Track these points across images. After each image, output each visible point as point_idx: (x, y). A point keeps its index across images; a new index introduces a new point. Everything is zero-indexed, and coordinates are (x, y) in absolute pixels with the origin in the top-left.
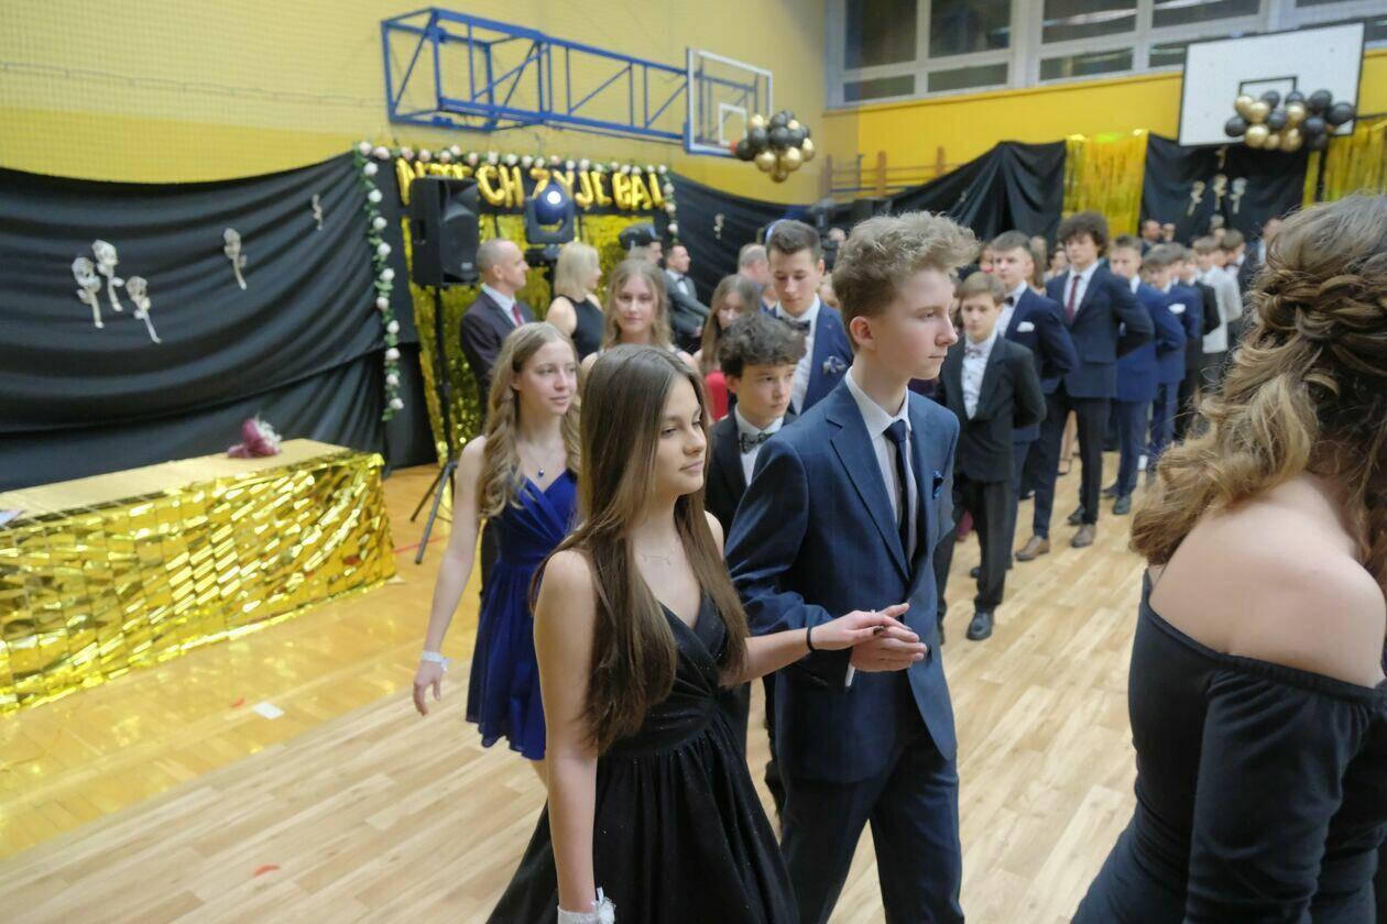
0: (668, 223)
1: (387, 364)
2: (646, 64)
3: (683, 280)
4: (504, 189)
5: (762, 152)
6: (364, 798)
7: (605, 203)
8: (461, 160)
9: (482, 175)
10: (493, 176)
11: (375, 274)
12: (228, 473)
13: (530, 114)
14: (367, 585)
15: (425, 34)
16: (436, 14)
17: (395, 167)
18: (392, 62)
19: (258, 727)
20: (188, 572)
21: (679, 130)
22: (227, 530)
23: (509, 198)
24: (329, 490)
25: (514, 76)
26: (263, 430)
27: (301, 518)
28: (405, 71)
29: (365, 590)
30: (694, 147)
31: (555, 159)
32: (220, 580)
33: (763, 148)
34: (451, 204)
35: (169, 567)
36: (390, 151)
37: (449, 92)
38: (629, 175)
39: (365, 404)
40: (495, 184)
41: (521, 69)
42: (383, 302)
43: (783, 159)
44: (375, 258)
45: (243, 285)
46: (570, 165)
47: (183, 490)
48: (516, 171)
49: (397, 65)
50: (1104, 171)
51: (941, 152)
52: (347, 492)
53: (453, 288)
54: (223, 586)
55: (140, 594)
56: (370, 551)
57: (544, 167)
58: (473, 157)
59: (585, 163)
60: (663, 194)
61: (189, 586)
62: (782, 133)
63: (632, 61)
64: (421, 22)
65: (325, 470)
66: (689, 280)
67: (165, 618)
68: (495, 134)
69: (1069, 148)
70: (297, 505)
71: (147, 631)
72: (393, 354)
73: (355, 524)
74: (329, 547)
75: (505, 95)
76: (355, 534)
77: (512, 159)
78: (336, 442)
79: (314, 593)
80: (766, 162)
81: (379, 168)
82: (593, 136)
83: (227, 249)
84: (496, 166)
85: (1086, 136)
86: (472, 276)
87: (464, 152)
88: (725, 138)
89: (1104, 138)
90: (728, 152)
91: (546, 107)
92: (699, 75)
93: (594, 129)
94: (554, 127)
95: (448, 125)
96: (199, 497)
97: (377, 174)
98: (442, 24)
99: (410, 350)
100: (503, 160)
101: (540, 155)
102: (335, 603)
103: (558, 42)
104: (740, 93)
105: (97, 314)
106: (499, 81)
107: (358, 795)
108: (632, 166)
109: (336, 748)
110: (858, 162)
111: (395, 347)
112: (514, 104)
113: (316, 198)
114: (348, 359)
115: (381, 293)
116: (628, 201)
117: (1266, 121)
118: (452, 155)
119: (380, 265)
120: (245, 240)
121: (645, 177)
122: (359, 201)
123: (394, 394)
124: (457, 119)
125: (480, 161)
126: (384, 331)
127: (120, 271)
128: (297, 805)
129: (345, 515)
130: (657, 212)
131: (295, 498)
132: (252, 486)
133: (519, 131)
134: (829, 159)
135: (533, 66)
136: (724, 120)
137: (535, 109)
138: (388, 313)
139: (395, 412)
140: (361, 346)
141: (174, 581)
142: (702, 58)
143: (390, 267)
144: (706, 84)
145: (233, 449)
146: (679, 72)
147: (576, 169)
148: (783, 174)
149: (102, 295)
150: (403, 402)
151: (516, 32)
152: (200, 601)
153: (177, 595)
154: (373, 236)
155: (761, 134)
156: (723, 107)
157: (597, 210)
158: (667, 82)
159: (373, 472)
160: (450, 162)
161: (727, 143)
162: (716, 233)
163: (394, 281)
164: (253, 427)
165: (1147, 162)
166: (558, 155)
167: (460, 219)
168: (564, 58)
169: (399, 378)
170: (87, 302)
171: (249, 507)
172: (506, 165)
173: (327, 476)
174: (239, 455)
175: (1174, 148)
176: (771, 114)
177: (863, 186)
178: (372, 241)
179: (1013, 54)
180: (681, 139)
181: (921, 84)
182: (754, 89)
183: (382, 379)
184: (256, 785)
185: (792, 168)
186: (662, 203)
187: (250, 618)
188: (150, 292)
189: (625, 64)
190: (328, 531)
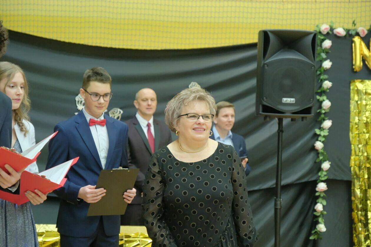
1: (317, 194)
17: (352, 42)
36: (347, 30)
42: (319, 145)
72: (322, 187)
97: (332, 47)
111: (325, 181)
115: (320, 139)
119: (322, 116)
123: (320, 219)
138: (322, 153)
150: (326, 228)
154: (320, 94)
163: (330, 129)
169: (324, 206)
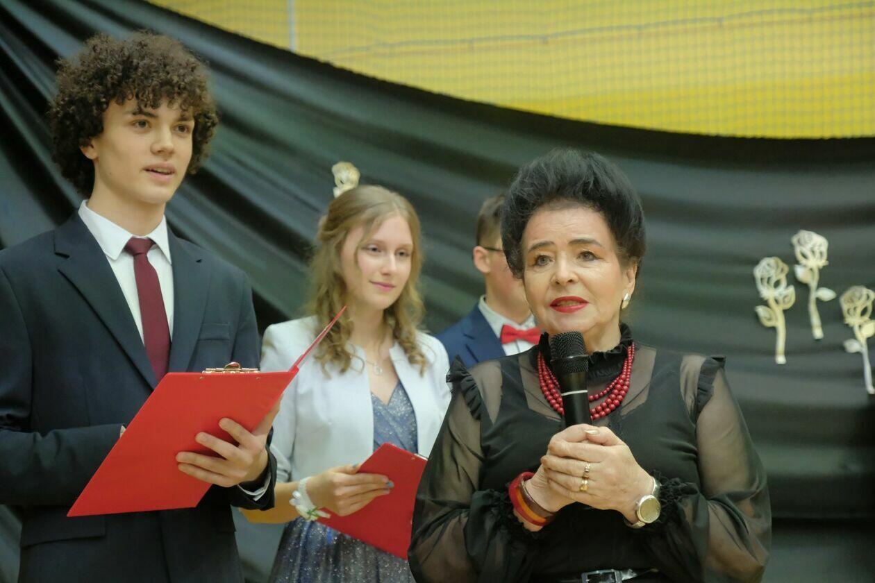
105: (781, 346)
127: (826, 278)
149: (797, 315)
170: (768, 324)
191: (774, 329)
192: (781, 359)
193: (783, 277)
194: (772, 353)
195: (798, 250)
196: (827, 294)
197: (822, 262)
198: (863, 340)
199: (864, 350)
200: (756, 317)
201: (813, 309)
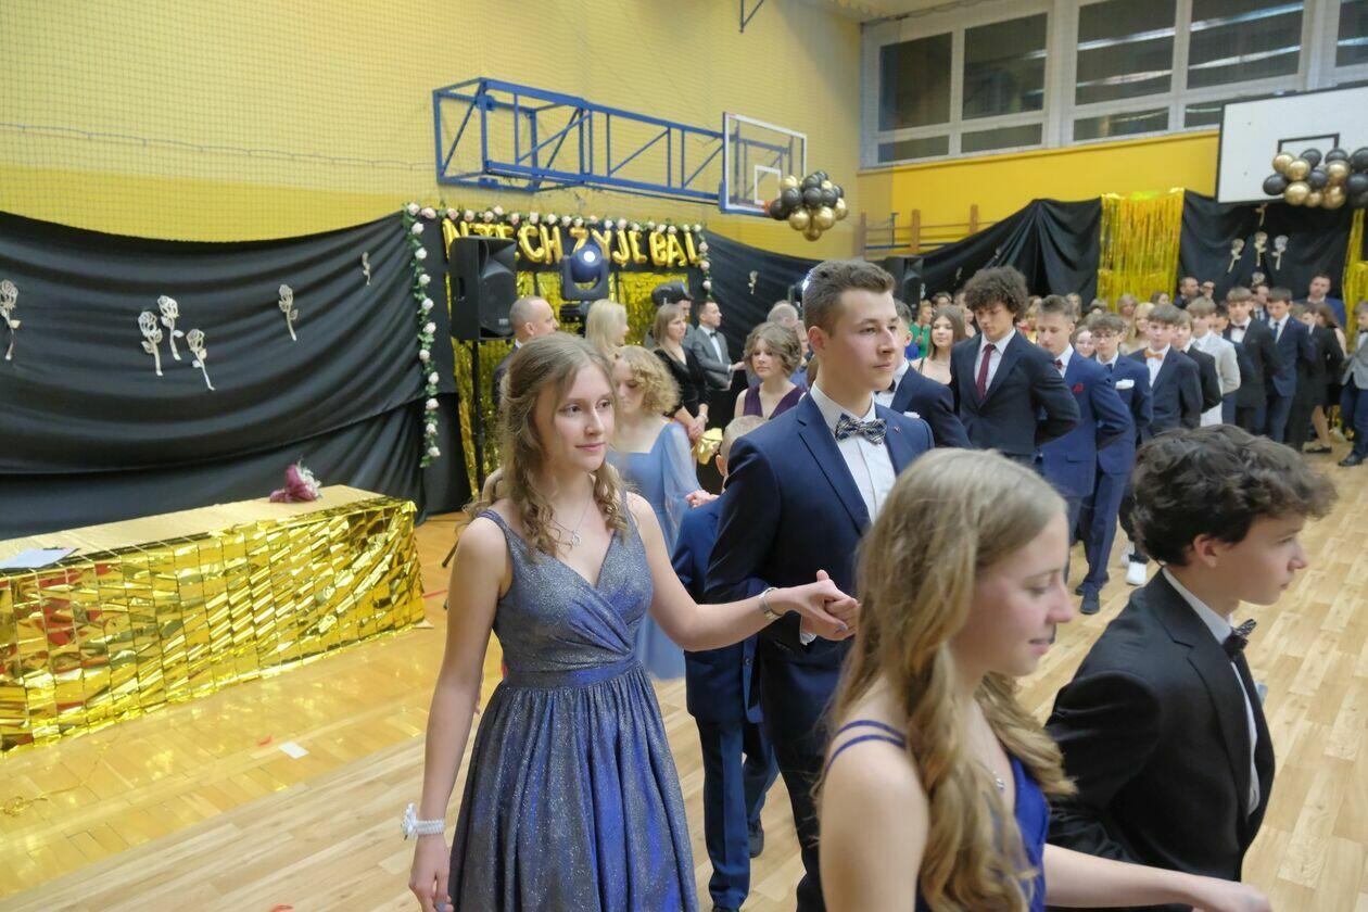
0: (704, 280)
1: (426, 413)
2: (684, 129)
3: (715, 334)
4: (545, 248)
5: (795, 211)
6: (379, 841)
7: (640, 260)
8: (504, 219)
9: (523, 234)
10: (534, 234)
11: (420, 328)
12: (269, 517)
13: (573, 176)
14: (397, 629)
15: (474, 102)
16: (484, 84)
17: (441, 226)
18: (442, 129)
19: (282, 766)
20: (225, 611)
21: (715, 191)
22: (265, 572)
23: (549, 256)
24: (364, 535)
25: (557, 141)
26: (304, 476)
27: (335, 562)
28: (454, 137)
29: (394, 634)
30: (729, 206)
31: (594, 219)
32: (257, 620)
33: (797, 207)
34: (490, 262)
35: (209, 606)
36: (437, 211)
37: (494, 157)
38: (665, 233)
39: (404, 452)
40: (536, 242)
41: (564, 134)
42: (425, 354)
43: (816, 217)
44: (419, 312)
45: (294, 337)
46: (608, 224)
47: (225, 532)
48: (556, 230)
49: (447, 132)
50: (1141, 230)
51: (974, 210)
52: (381, 537)
53: (492, 342)
54: (260, 625)
55: (181, 631)
56: (401, 595)
57: (583, 226)
58: (515, 217)
59: (622, 223)
60: (698, 252)
61: (226, 625)
62: (816, 193)
63: (670, 125)
64: (471, 91)
65: (361, 516)
66: (720, 335)
67: (202, 655)
68: (537, 194)
69: (1105, 208)
70: (333, 549)
71: (184, 668)
72: (433, 403)
73: (386, 568)
74: (360, 590)
75: (548, 160)
76: (387, 578)
77: (552, 219)
78: (374, 489)
79: (345, 635)
80: (800, 221)
81: (424, 227)
82: (632, 196)
83: (280, 302)
84: (537, 225)
85: (1121, 194)
86: (508, 331)
87: (507, 213)
88: (759, 198)
89: (1138, 197)
90: (762, 211)
91: (587, 170)
92: (735, 138)
93: (632, 190)
94: (594, 188)
95: (493, 186)
96: (240, 539)
97: (423, 232)
98: (489, 93)
99: (449, 401)
100: (544, 219)
101: (580, 214)
102: (365, 645)
103: (600, 109)
104: (776, 154)
105: (158, 365)
106: (542, 145)
107: (373, 839)
108: (668, 226)
109: (358, 789)
110: (893, 220)
111: (434, 397)
112: (557, 166)
113: (365, 256)
114: (389, 408)
115: (424, 346)
116: (663, 258)
117: (1305, 179)
118: (495, 214)
119: (423, 318)
120: (296, 296)
121: (680, 235)
122: (406, 259)
123: (432, 442)
124: (502, 181)
125: (522, 220)
126: (425, 381)
127: (179, 324)
128: (313, 845)
129: (379, 559)
130: (692, 270)
131: (331, 542)
132: (291, 529)
133: (560, 192)
134: (863, 217)
135: (574, 132)
136: (759, 181)
137: (577, 172)
138: (429, 363)
139: (431, 458)
140: (400, 397)
141: (212, 620)
142: (738, 121)
143: (432, 321)
144: (742, 146)
145: (276, 493)
146: (715, 135)
147: (614, 228)
148: (816, 232)
149: (164, 346)
150: (440, 450)
151: (559, 100)
152: (237, 639)
153: (215, 633)
154: (418, 291)
155: (795, 194)
156: (758, 168)
157: (633, 267)
158: (706, 144)
159: (406, 518)
160: (492, 222)
161: (762, 203)
162: (750, 288)
163: (435, 334)
164: (296, 472)
165: (1184, 218)
166: (595, 215)
167: (497, 277)
168: (605, 123)
169: (437, 427)
170: (149, 352)
171: (286, 551)
172: (546, 224)
173: (363, 522)
174: (280, 499)
175: (1211, 205)
176: (805, 175)
177: (896, 243)
178: (416, 295)
179: (1047, 115)
180: (716, 199)
181: (955, 145)
182: (788, 151)
183: (422, 428)
184: (277, 824)
185: (824, 227)
186: (696, 260)
187: (281, 659)
188: (207, 343)
189: (665, 129)
190: (361, 575)
191: (153, 355)
192: (159, 373)
193: (154, 323)
194: (154, 369)
195: (161, 307)
196: (179, 334)
197: (176, 315)
198: (202, 361)
199: (203, 366)
200: (142, 347)
201: (172, 341)
